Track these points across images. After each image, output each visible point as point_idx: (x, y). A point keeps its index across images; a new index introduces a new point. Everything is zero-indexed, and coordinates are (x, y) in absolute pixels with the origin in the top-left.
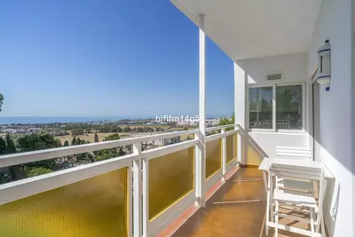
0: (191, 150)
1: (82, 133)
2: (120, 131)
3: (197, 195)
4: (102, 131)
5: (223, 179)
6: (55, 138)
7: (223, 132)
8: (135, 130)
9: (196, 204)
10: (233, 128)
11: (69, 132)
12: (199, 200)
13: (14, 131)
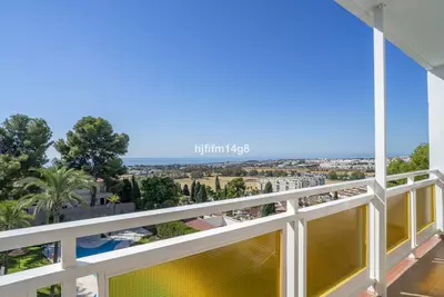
0: (362, 210)
1: (201, 176)
2: (245, 174)
3: (372, 277)
4: (224, 175)
5: (412, 256)
6: (176, 181)
7: (410, 182)
8: (263, 173)
9: (371, 289)
10: (428, 176)
11: (188, 174)
12: (375, 285)
13: (138, 172)
